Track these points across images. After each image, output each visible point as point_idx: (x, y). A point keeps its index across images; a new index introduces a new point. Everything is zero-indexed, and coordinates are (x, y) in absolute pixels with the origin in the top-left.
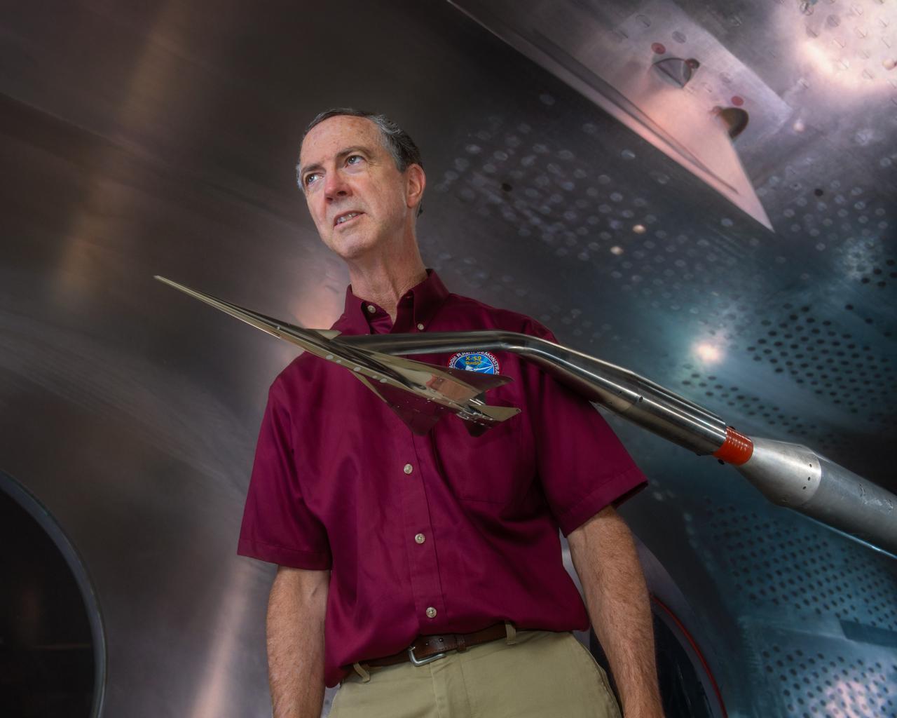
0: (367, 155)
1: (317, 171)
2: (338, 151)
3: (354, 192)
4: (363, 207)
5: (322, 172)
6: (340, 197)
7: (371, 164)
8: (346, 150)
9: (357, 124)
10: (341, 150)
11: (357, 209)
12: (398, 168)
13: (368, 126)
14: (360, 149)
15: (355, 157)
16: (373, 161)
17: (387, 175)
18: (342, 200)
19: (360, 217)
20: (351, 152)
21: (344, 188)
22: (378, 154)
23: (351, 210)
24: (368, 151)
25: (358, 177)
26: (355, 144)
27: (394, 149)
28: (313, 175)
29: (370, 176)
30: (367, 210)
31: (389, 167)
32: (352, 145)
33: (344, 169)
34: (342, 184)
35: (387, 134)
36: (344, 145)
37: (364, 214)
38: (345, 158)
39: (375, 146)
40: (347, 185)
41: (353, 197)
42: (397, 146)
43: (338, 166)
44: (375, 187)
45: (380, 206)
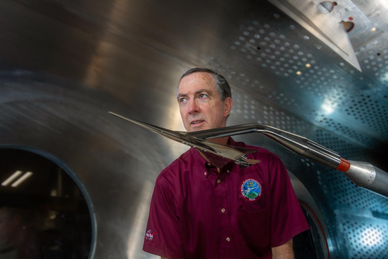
0: (209, 94)
1: (185, 97)
2: (196, 91)
3: (201, 111)
4: (205, 118)
5: (187, 98)
6: (195, 113)
7: (210, 99)
8: (200, 91)
9: (206, 78)
10: (197, 90)
11: (202, 119)
12: (221, 100)
13: (211, 79)
14: (206, 91)
15: (203, 95)
16: (211, 97)
17: (217, 104)
18: (196, 114)
19: (203, 123)
20: (202, 92)
21: (197, 109)
22: (214, 93)
23: (199, 119)
24: (210, 92)
25: (204, 104)
26: (204, 88)
27: (221, 91)
28: (183, 99)
29: (210, 105)
30: (206, 120)
31: (218, 100)
32: (203, 89)
33: (198, 99)
34: (196, 107)
35: (218, 84)
36: (199, 88)
37: (205, 122)
38: (199, 94)
39: (213, 89)
40: (199, 107)
41: (201, 113)
42: (222, 90)
43: (195, 98)
44: (211, 110)
45: (212, 119)
